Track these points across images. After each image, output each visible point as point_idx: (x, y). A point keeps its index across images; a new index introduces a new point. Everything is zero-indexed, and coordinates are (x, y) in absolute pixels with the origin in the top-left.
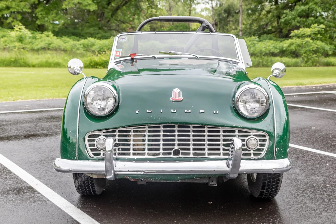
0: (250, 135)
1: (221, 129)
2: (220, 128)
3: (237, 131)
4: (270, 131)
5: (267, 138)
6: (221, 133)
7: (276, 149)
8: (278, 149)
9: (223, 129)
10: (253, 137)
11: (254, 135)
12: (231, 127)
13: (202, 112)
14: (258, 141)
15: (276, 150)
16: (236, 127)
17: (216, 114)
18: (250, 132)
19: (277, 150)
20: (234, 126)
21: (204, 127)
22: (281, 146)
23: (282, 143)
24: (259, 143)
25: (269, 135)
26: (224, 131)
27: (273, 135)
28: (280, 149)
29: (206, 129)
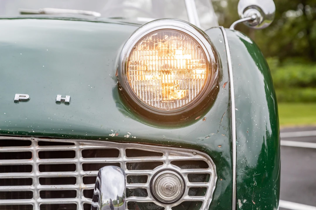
0: (161, 163)
1: (78, 147)
2: (73, 144)
3: (122, 151)
4: (219, 149)
5: (212, 170)
6: (79, 160)
7: (237, 201)
8: (245, 201)
9: (81, 147)
10: (171, 166)
11: (174, 163)
12: (103, 139)
13: (20, 100)
14: (186, 178)
15: (237, 205)
16: (120, 139)
17: (62, 105)
18: (161, 155)
19: (240, 205)
20: (113, 135)
21: (28, 143)
22: (251, 192)
23: (255, 183)
24: (189, 184)
25: (216, 162)
26: (86, 153)
27: (229, 160)
28: (249, 200)
29: (35, 149)
